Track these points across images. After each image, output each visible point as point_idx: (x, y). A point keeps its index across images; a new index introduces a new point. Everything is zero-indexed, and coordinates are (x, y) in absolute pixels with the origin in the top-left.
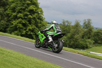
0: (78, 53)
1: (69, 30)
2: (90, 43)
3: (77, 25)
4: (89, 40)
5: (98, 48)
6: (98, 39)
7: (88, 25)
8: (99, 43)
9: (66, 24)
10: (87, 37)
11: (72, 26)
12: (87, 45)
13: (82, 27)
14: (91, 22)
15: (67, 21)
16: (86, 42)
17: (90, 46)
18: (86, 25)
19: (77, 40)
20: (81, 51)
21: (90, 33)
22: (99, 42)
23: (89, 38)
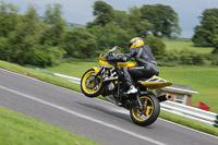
0: (29, 75)
1: (14, 24)
2: (57, 56)
3: (31, 16)
4: (56, 49)
5: (72, 66)
6: (73, 47)
7: (54, 17)
8: (76, 57)
9: (8, 11)
10: (50, 42)
11: (21, 17)
12: (49, 59)
13: (42, 20)
14: (61, 10)
15: (10, 6)
16: (48, 52)
17: (57, 62)
18: (51, 17)
19: (28, 46)
20: (37, 71)
21: (57, 33)
22: (76, 53)
23: (55, 45)
